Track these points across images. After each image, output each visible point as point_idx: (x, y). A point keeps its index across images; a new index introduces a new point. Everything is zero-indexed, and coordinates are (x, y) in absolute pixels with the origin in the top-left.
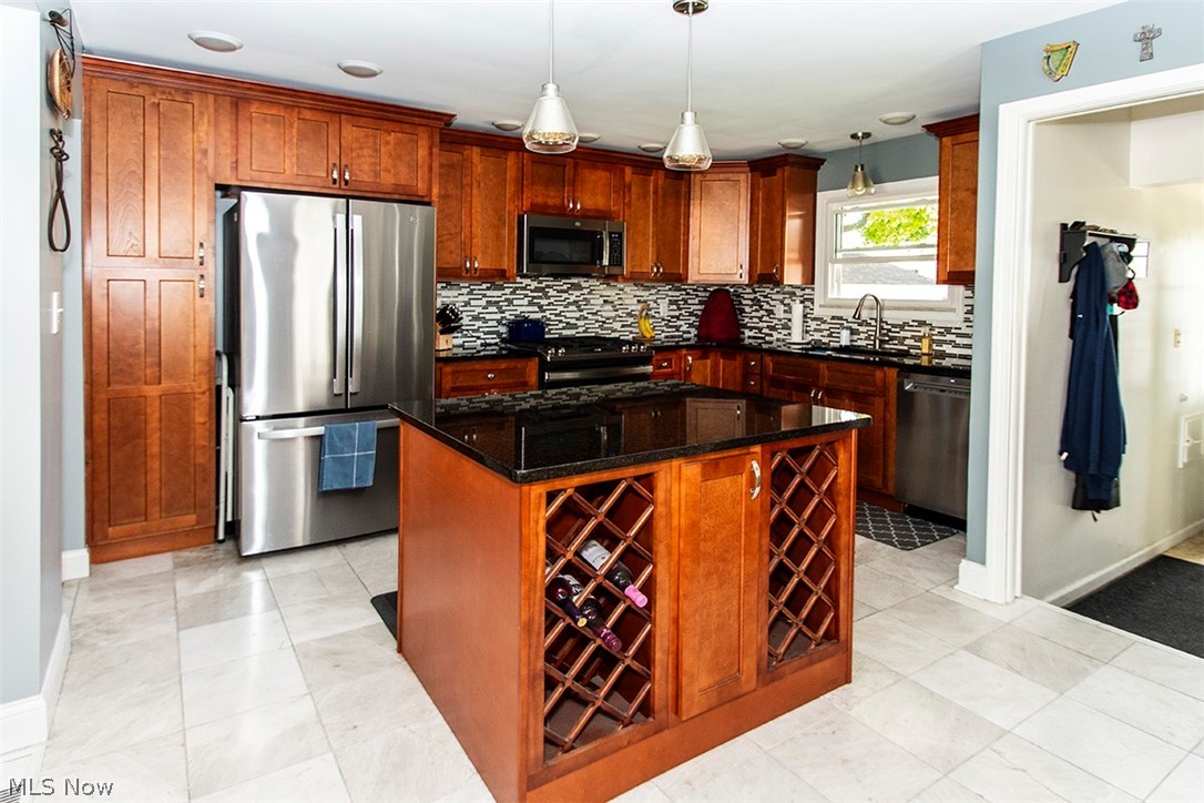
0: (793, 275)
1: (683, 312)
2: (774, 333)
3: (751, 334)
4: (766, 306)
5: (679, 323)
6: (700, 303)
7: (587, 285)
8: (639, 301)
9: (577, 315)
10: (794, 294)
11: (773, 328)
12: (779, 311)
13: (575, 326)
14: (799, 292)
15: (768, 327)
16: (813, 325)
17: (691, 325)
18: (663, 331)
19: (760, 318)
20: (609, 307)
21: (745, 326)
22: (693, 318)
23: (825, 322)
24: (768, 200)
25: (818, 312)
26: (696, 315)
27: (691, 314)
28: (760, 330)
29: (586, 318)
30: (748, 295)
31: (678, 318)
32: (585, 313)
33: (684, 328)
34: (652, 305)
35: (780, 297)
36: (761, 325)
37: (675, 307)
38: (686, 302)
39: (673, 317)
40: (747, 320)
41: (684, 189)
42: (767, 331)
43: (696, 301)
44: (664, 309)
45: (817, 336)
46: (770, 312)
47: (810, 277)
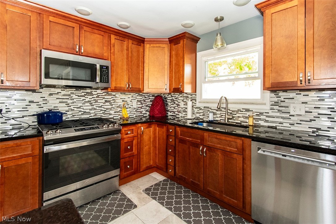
0: (188, 89)
1: (143, 105)
2: (180, 114)
3: (171, 114)
4: (176, 103)
5: (142, 110)
6: (151, 101)
7: (96, 93)
8: (123, 101)
9: (91, 107)
10: (188, 97)
11: (179, 112)
12: (182, 105)
13: (89, 113)
14: (190, 96)
15: (177, 111)
16: (196, 110)
17: (147, 111)
18: (135, 114)
19: (174, 107)
20: (108, 104)
21: (168, 111)
22: (148, 108)
23: (201, 109)
24: (177, 55)
25: (198, 105)
26: (149, 107)
27: (147, 106)
28: (174, 112)
29: (96, 109)
30: (169, 98)
31: (141, 108)
32: (95, 107)
33: (144, 112)
34: (129, 103)
35: (182, 98)
36: (175, 110)
37: (140, 103)
38: (144, 101)
39: (139, 108)
40: (169, 108)
41: (141, 50)
42: (176, 113)
43: (149, 101)
44: (135, 104)
45: (198, 115)
46: (178, 105)
47: (195, 90)
